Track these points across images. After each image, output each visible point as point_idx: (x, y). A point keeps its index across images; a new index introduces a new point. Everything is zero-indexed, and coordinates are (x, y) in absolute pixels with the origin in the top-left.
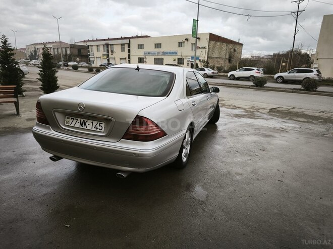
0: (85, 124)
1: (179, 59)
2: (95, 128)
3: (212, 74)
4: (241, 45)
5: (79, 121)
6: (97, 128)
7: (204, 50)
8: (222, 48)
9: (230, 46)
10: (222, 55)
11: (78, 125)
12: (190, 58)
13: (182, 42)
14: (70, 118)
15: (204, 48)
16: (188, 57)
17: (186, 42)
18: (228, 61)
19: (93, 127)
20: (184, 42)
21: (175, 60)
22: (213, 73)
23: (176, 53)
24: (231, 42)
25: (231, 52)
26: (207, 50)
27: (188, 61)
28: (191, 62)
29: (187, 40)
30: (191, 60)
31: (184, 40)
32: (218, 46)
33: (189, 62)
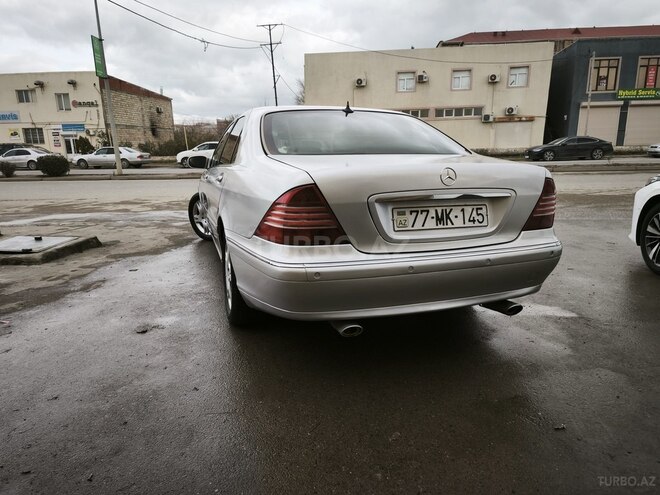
0: (448, 217)
1: (26, 131)
2: (470, 221)
3: (139, 160)
4: (168, 100)
5: (432, 213)
6: (474, 221)
7: (93, 110)
8: (133, 105)
9: (148, 102)
10: (136, 120)
11: (430, 223)
12: (61, 127)
13: (26, 91)
14: (408, 211)
15: (91, 104)
16: (53, 127)
17: (38, 91)
18: (150, 133)
19: (467, 220)
20: (33, 90)
21: (15, 134)
22: (141, 157)
23: (15, 117)
24: (148, 94)
25: (152, 114)
26: (101, 108)
27: (56, 134)
28: (64, 136)
29: (41, 85)
30: (61, 132)
31: (32, 86)
32: (122, 100)
33: (60, 138)
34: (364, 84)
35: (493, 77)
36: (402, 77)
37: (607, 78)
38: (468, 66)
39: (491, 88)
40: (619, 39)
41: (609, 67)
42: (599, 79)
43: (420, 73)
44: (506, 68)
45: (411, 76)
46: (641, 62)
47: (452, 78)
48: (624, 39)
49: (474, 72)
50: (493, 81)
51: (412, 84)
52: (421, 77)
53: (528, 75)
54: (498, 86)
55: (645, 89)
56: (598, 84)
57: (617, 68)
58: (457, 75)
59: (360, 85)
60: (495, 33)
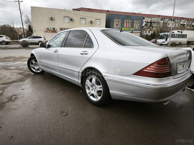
5: (182, 65)
34: (53, 19)
35: (91, 21)
36: (65, 18)
37: (118, 24)
38: (85, 17)
39: (91, 24)
40: (120, 15)
41: (118, 22)
42: (117, 24)
43: (71, 18)
44: (95, 19)
45: (68, 18)
46: (125, 21)
47: (80, 20)
48: (122, 15)
49: (86, 19)
50: (91, 22)
51: (69, 21)
52: (71, 19)
53: (100, 22)
54: (93, 24)
55: (126, 28)
56: (116, 26)
57: (120, 22)
58: (82, 19)
59: (52, 19)
60: (88, 9)
